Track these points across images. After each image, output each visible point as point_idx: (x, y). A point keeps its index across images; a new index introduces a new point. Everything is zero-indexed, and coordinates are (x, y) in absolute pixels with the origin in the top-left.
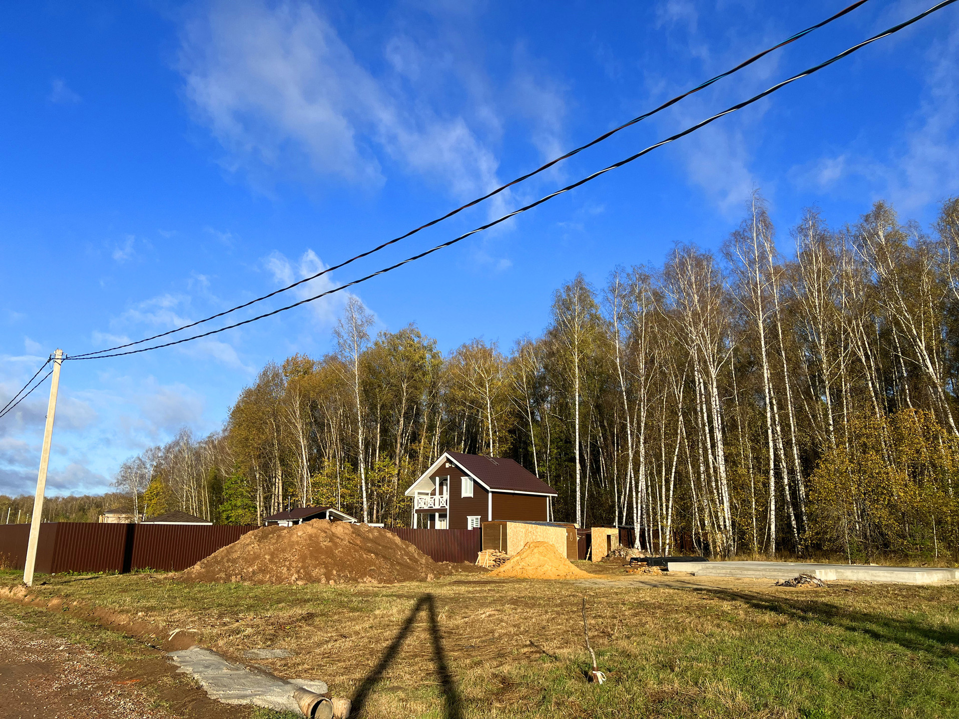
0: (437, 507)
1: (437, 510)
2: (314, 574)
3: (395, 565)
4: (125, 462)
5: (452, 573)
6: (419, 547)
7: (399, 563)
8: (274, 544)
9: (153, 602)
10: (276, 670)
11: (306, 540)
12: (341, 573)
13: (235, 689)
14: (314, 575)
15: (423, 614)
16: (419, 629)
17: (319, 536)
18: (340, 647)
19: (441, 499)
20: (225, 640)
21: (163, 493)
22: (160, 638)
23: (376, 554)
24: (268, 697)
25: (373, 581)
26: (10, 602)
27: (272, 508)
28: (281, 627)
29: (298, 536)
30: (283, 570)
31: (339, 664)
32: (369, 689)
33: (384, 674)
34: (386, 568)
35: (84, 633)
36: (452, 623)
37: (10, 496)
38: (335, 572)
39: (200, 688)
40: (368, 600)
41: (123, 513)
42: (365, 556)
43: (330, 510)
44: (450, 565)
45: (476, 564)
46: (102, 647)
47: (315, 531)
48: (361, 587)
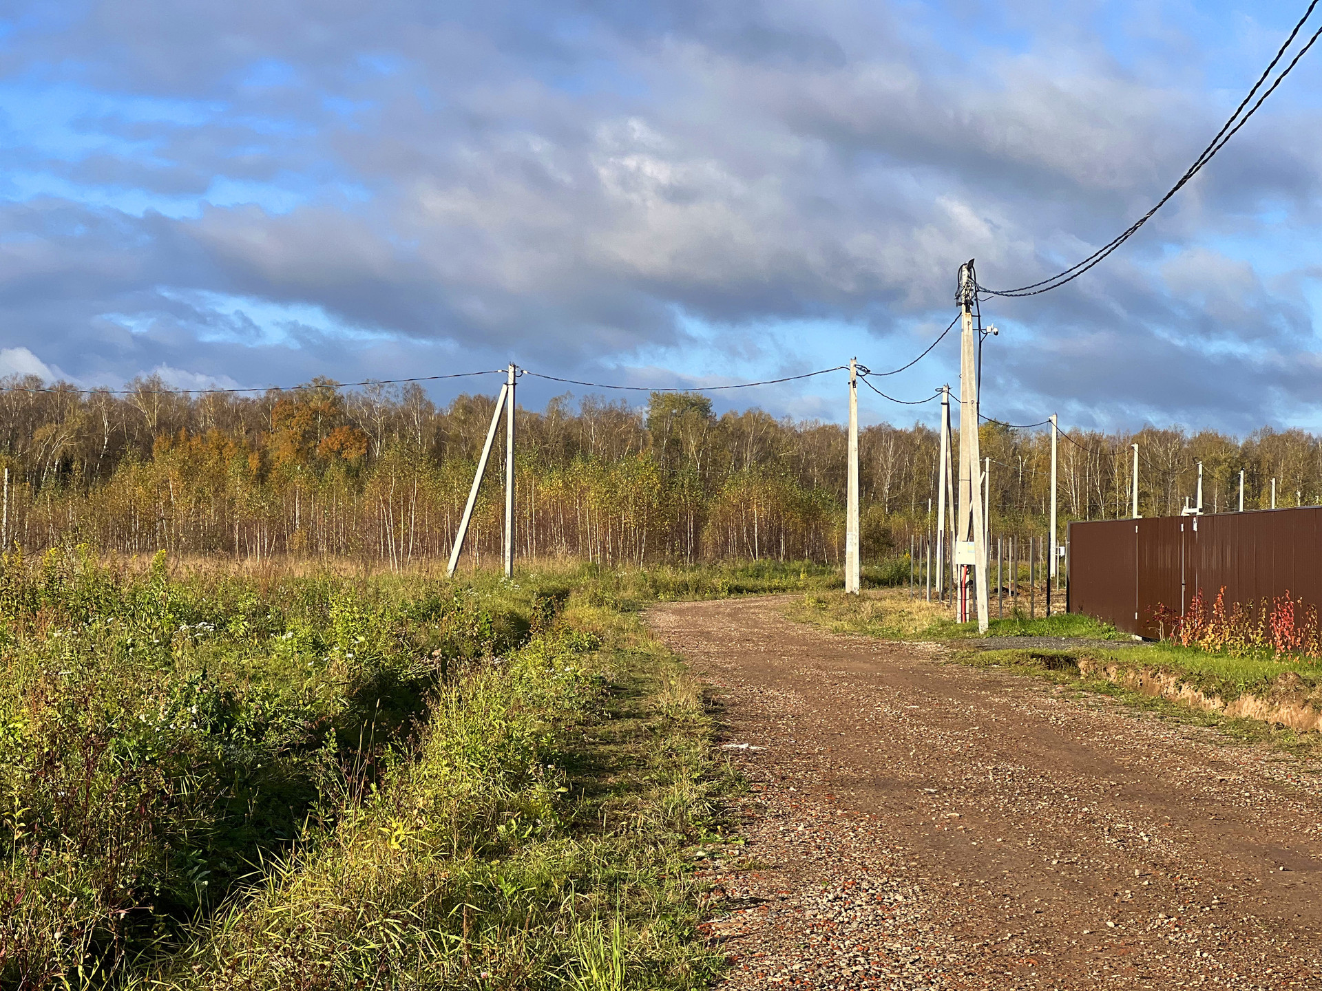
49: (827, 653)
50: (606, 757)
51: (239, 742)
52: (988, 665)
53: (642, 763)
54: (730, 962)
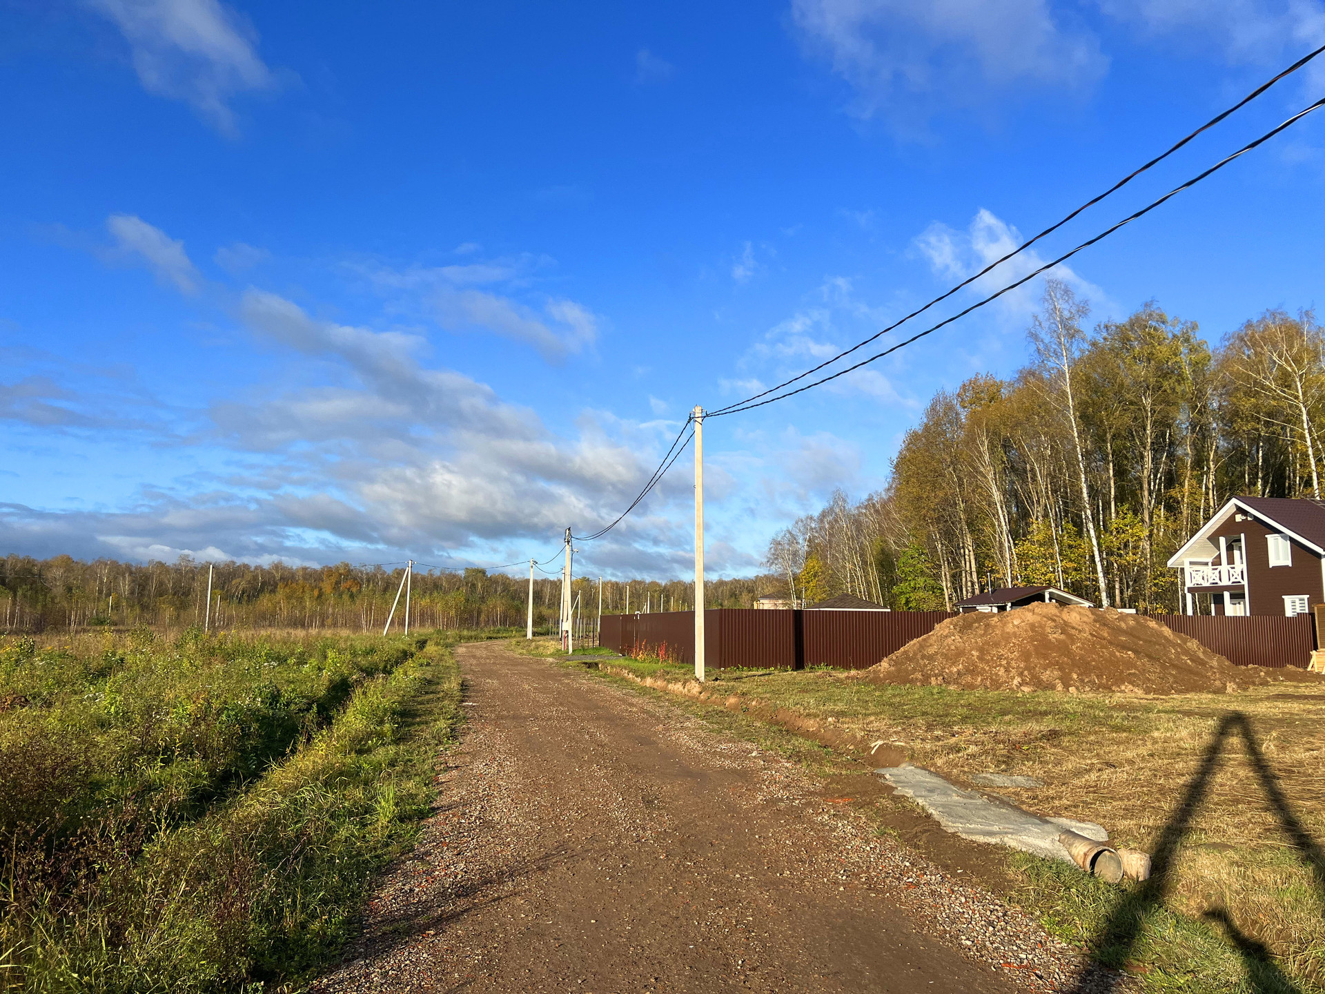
0: (1225, 582)
1: (1226, 588)
2: (1044, 678)
3: (1167, 668)
4: (775, 536)
5: (1268, 682)
6: (1202, 642)
7: (1174, 666)
8: (982, 636)
9: (840, 707)
10: (1023, 803)
11: (1026, 631)
12: (1084, 677)
13: (976, 823)
14: (1045, 680)
15: (1235, 741)
16: (1232, 762)
17: (1045, 625)
18: (1110, 780)
19: (1232, 571)
20: (945, 759)
21: (822, 572)
22: (860, 750)
23: (1135, 652)
24: (1024, 837)
25: (1136, 690)
26: (687, 698)
27: (964, 589)
28: (1015, 746)
29: (1014, 626)
30: (999, 671)
31: (1114, 803)
32: (1175, 843)
33: (1192, 823)
34: (1155, 672)
35: (773, 738)
36: (1287, 757)
37: (659, 581)
38: (1075, 676)
39: (929, 816)
40: (1137, 717)
41: (779, 598)
42: (1117, 654)
43: (1051, 590)
44: (1261, 671)
45: (1309, 669)
46: (798, 756)
47: (1039, 618)
48: (1118, 698)
49: (514, 663)
50: (418, 710)
51: (280, 709)
52: (568, 667)
53: (431, 712)
54: (441, 792)
